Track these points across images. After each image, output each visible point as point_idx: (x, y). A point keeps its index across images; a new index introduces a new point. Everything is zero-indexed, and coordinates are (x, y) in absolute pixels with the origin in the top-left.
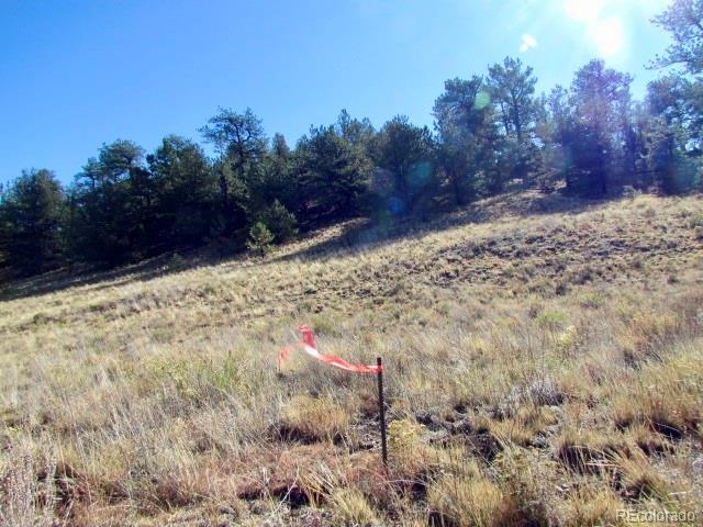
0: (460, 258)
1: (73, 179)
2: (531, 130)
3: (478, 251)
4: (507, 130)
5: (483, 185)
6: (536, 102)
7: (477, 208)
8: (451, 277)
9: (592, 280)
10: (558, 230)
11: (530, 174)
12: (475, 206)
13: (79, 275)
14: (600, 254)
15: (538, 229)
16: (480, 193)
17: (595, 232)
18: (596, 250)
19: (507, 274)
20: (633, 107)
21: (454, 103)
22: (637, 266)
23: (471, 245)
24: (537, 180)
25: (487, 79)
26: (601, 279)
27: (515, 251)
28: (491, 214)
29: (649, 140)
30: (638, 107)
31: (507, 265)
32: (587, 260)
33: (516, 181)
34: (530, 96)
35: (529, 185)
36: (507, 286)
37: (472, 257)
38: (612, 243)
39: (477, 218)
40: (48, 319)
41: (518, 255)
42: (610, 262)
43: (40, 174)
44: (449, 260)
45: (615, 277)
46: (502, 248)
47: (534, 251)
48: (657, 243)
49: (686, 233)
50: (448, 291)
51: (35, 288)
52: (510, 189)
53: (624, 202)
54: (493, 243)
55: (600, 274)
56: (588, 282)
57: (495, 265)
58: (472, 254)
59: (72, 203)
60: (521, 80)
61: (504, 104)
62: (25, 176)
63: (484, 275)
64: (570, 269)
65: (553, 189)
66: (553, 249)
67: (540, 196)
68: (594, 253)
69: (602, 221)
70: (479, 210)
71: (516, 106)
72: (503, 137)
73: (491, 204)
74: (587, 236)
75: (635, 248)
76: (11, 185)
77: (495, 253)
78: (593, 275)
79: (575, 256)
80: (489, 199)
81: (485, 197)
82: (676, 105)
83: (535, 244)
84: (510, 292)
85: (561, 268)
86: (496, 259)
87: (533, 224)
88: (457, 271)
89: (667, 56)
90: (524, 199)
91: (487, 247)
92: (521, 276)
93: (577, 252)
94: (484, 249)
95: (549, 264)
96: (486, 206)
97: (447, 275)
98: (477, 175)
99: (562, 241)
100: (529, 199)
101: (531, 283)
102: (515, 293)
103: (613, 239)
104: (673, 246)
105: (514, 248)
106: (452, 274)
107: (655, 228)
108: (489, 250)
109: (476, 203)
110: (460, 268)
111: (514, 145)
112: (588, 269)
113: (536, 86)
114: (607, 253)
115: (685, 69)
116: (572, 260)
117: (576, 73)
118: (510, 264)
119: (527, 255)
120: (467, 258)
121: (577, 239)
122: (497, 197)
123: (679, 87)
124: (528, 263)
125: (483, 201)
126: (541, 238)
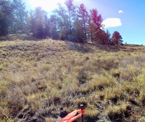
0: (8, 50)
2: (24, 19)
3: (13, 48)
4: (17, 17)
5: (10, 31)
6: (26, 12)
7: (9, 37)
8: (6, 55)
9: (45, 57)
10: (35, 45)
11: (23, 30)
12: (8, 36)
14: (45, 51)
15: (29, 44)
16: (10, 33)
17: (43, 46)
18: (45, 50)
19: (23, 55)
20: (47, 19)
21: (1, 6)
22: (54, 54)
23: (10, 46)
24: (26, 32)
25: (12, 2)
26: (47, 57)
27: (24, 49)
28: (13, 39)
29: (51, 27)
30: (48, 20)
31: (23, 53)
32: (43, 52)
33: (20, 31)
34: (24, 10)
35: (23, 33)
36: (24, 58)
37: (12, 50)
38: (47, 49)
39: (9, 39)
41: (25, 50)
42: (48, 53)
44: (4, 50)
45: (49, 56)
46: (20, 48)
47: (29, 49)
48: (56, 49)
49: (61, 48)
50: (5, 59)
52: (18, 33)
53: (47, 40)
54: (17, 46)
55: (46, 56)
56: (44, 57)
57: (19, 52)
58: (11, 49)
60: (22, 5)
61: (17, 10)
63: (16, 55)
64: (39, 54)
65: (29, 35)
66: (34, 49)
67: (26, 36)
68: (44, 51)
69: (44, 43)
70: (10, 37)
71: (20, 12)
72: (16, 19)
73: (13, 36)
74: (42, 47)
75: (52, 50)
77: (18, 49)
78: (45, 56)
79: (40, 51)
80: (12, 35)
81: (11, 34)
82: (55, 21)
83: (29, 48)
84: (25, 60)
85: (37, 54)
86: (19, 51)
87: (28, 42)
88: (7, 54)
89: (55, 10)
90: (22, 36)
91: (16, 47)
92: (27, 55)
93: (40, 50)
94: (15, 48)
95: (34, 53)
96: (11, 36)
97: (4, 55)
98: (9, 28)
99: (36, 47)
100: (24, 36)
101: (30, 58)
102: (26, 60)
103: (48, 48)
104: (59, 50)
105: (24, 48)
106: (6, 54)
107: (55, 46)
108: (17, 48)
109: (8, 35)
110: (8, 53)
111: (19, 22)
112: (43, 54)
113: (25, 8)
114: (47, 51)
115: (58, 14)
116: (39, 52)
117: (35, 8)
118: (23, 52)
119: (28, 50)
120: (10, 50)
121: (39, 47)
122: (15, 34)
123: (56, 18)
124: (29, 52)
125: (11, 35)
126: (31, 46)
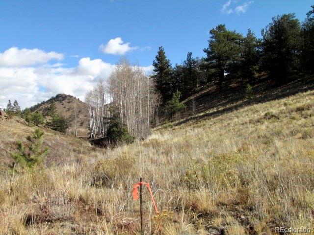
1: (306, 16)
13: (307, 84)
40: (273, 116)
43: (282, 18)
51: (280, 94)
59: (304, 33)
62: (275, 21)
76: (268, 29)
